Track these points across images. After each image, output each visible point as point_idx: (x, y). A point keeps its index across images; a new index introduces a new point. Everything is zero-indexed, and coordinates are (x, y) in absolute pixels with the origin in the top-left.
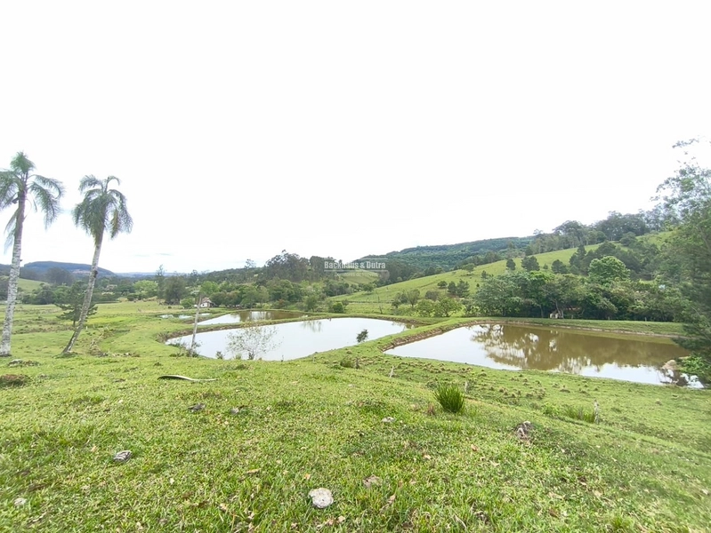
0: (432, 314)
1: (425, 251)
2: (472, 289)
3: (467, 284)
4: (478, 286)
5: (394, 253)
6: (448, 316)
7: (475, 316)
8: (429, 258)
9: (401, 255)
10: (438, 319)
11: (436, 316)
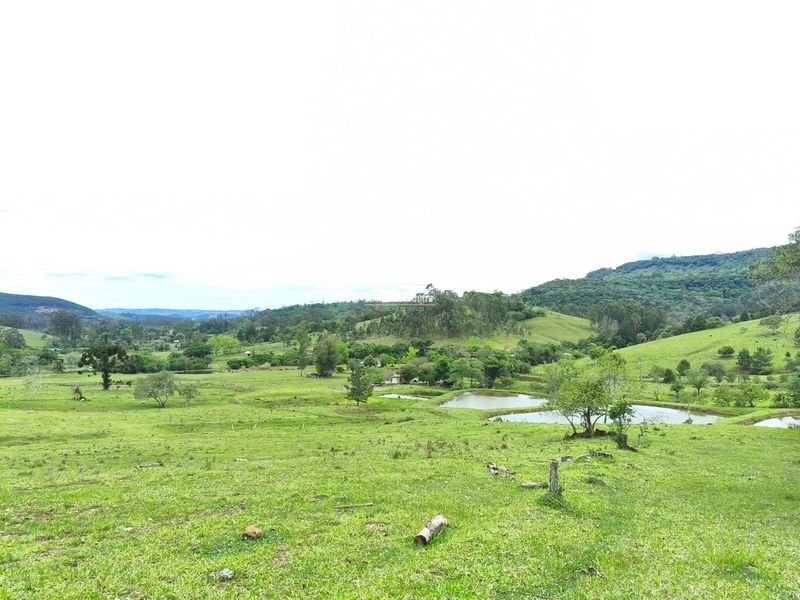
0: (732, 403)
1: (669, 267)
2: (778, 361)
3: (769, 352)
4: (788, 355)
5: (604, 272)
6: (752, 406)
7: (787, 407)
8: (680, 283)
9: (621, 278)
10: (741, 409)
11: (738, 405)
